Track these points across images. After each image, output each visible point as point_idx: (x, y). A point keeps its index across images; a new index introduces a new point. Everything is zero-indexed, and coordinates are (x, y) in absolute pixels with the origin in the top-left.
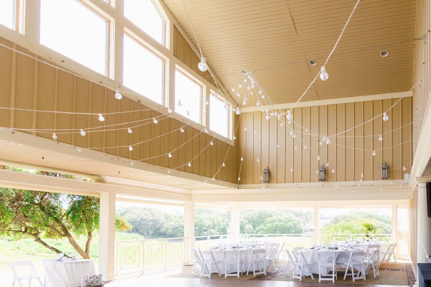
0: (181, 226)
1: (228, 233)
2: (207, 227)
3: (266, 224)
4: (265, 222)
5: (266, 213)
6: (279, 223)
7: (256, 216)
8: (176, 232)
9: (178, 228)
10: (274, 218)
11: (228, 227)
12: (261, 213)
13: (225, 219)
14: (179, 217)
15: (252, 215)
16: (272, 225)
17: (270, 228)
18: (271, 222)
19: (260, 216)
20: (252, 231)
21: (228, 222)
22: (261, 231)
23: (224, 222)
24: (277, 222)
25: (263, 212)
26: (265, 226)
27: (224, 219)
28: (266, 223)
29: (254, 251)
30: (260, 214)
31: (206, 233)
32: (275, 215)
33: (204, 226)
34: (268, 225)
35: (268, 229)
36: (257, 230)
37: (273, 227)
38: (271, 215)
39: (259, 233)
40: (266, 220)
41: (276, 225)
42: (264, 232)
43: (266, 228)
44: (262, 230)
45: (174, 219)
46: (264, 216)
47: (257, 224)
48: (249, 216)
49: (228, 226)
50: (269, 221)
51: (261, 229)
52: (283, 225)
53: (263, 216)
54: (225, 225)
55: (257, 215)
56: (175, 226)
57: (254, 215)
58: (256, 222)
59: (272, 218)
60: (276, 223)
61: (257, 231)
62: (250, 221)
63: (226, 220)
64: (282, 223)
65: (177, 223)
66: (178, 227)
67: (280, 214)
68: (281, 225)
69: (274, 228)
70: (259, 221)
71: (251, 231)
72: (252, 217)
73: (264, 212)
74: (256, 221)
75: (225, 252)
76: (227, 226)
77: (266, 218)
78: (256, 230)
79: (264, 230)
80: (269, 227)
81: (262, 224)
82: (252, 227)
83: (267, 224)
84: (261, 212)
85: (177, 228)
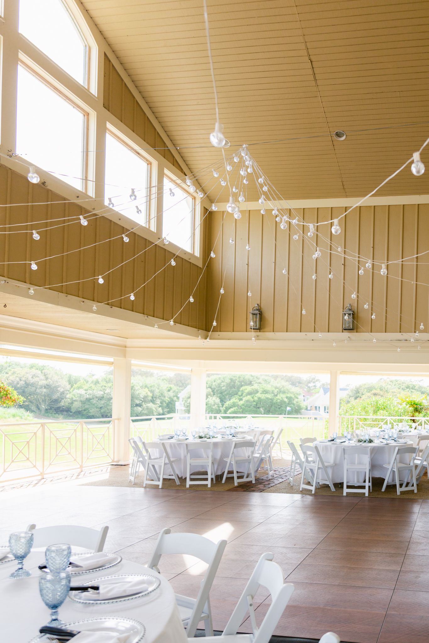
0: (96, 397)
1: (178, 410)
2: (141, 400)
3: (241, 397)
4: (240, 393)
5: (242, 379)
6: (263, 395)
7: (226, 383)
8: (87, 406)
9: (91, 401)
10: (255, 386)
11: (177, 400)
12: (234, 378)
13: (172, 386)
14: (92, 382)
15: (219, 382)
16: (253, 398)
17: (248, 403)
18: (249, 394)
19: (233, 383)
20: (219, 407)
21: (177, 392)
22: (234, 408)
23: (171, 391)
24: (261, 394)
25: (238, 377)
26: (241, 400)
27: (170, 387)
28: (242, 395)
29: (236, 444)
30: (231, 379)
31: (140, 409)
32: (257, 382)
33: (137, 399)
34: (245, 399)
35: (245, 405)
36: (227, 406)
37: (254, 401)
38: (251, 382)
39: (230, 411)
40: (242, 391)
41: (259, 398)
42: (239, 410)
43: (241, 403)
44: (235, 407)
45: (84, 385)
46: (239, 384)
47: (227, 397)
48: (214, 384)
49: (178, 398)
50: (246, 391)
51: (234, 405)
52: (271, 399)
53: (237, 383)
54: (172, 398)
55: (228, 381)
56: (85, 397)
57: (223, 382)
58: (226, 393)
59: (252, 387)
60: (259, 395)
61: (226, 408)
62: (215, 390)
63: (175, 388)
64: (269, 396)
65: (91, 392)
66: (91, 399)
67: (265, 380)
68: (267, 398)
69: (255, 403)
70: (231, 392)
71: (217, 408)
72: (219, 384)
73: (239, 377)
74: (226, 391)
75: (187, 445)
76: (175, 398)
77: (242, 386)
78: (224, 406)
79: (238, 405)
80: (247, 401)
81: (235, 396)
82: (218, 401)
83: (244, 397)
84: (234, 377)
85: (88, 400)
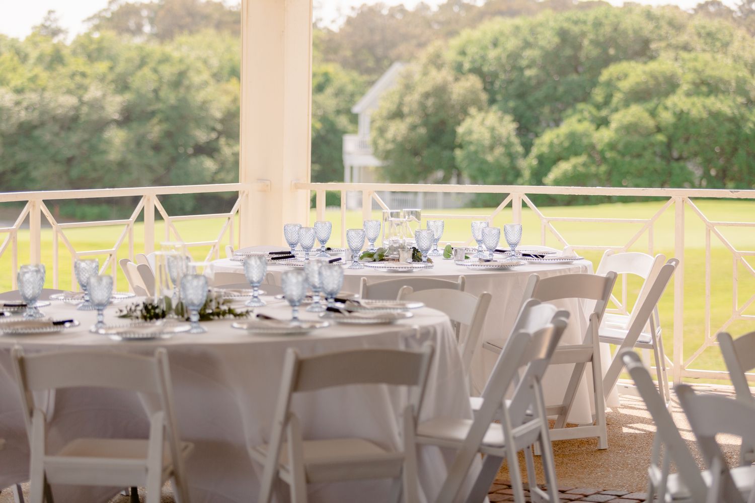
0: (55, 119)
1: (352, 168)
2: (214, 129)
3: (604, 113)
4: (598, 95)
5: (607, 30)
6: (695, 99)
7: (542, 48)
8: (21, 156)
9: (37, 133)
10: (665, 64)
11: (350, 127)
12: (576, 29)
13: (331, 68)
14: (40, 59)
15: (512, 44)
16: (653, 113)
17: (635, 138)
18: (639, 95)
19: (568, 52)
20: (511, 156)
21: (352, 95)
22: (574, 161)
23: (329, 91)
24: (688, 94)
25: (590, 23)
26: (603, 122)
27: (326, 75)
28: (607, 102)
30: (563, 35)
31: (209, 164)
32: (673, 41)
33: (199, 121)
34: (619, 119)
35: (620, 146)
36: (545, 149)
37: (659, 129)
38: (646, 43)
39: (552, 176)
40: (609, 84)
41: (681, 115)
42: (593, 169)
43: (605, 136)
44: (576, 154)
45: (14, 70)
46: (595, 52)
47: (546, 110)
48: (492, 54)
49: (354, 119)
50: (625, 85)
51: (574, 146)
52: (732, 120)
53: (588, 50)
54: (332, 117)
55: (548, 39)
56: (14, 120)
57: (527, 45)
58: (539, 94)
59: (653, 66)
60: (679, 101)
61: (541, 158)
62: (497, 84)
63: (342, 77)
64: (724, 105)
65: (32, 97)
66: (35, 127)
67: (709, 34)
68: (716, 115)
69: (661, 137)
70: (561, 89)
71: (505, 162)
72: (514, 56)
73: (598, 24)
74: (540, 84)
76: (343, 121)
77: (607, 61)
78: (535, 151)
79: (590, 149)
80: (630, 129)
81: (581, 106)
82: (508, 127)
83: (616, 110)
84: (576, 23)
85: (26, 130)
